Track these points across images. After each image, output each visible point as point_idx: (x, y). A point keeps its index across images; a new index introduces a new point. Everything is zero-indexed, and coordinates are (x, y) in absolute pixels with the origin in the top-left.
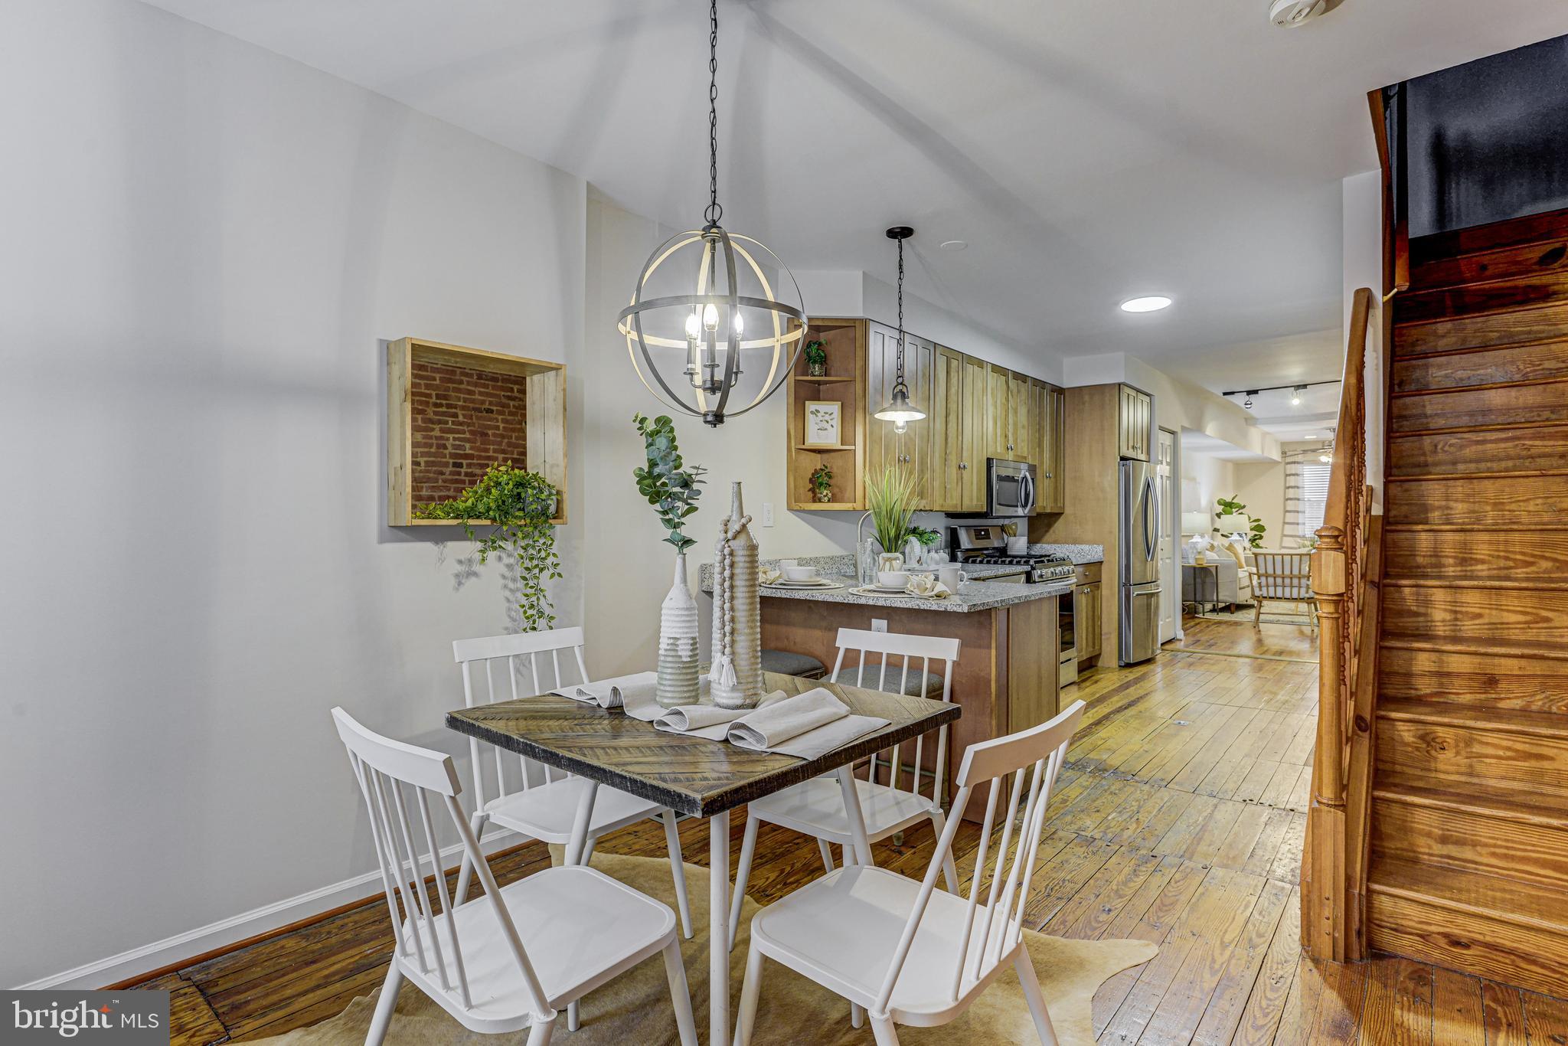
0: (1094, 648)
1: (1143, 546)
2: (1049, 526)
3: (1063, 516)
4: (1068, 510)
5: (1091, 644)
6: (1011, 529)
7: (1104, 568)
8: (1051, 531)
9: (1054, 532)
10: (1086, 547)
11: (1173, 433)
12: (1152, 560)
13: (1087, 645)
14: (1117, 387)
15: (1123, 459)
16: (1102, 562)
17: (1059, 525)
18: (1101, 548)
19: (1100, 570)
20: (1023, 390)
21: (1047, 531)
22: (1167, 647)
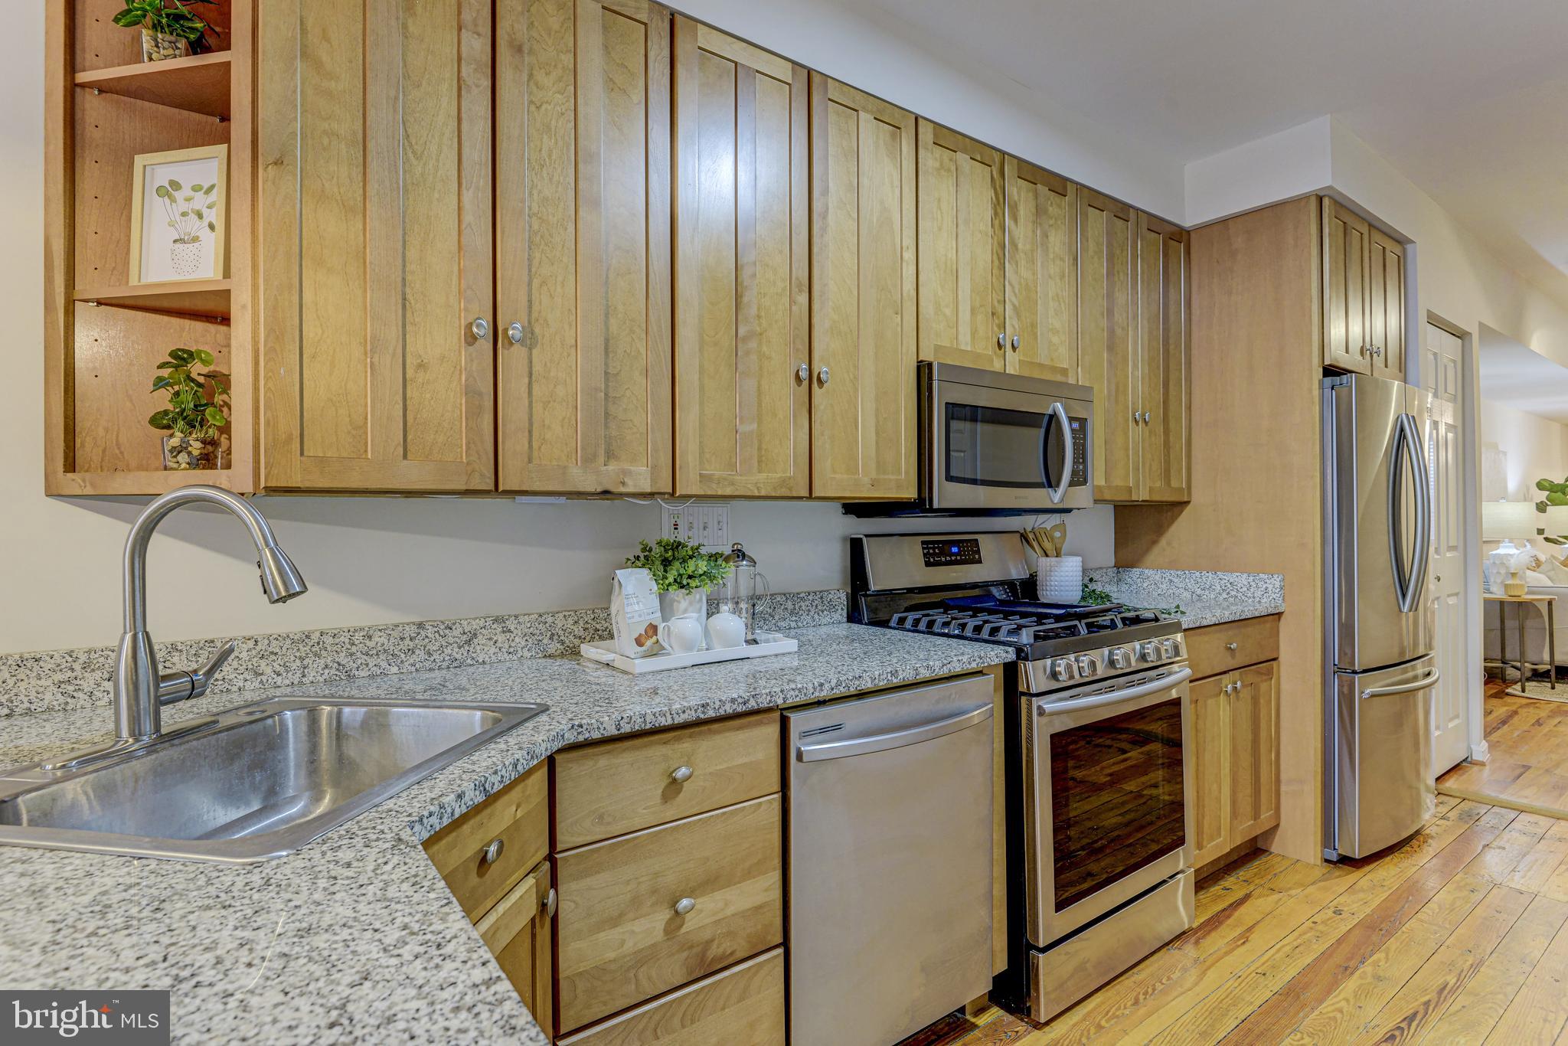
0: (1256, 816)
1: (1387, 577)
2: (1160, 530)
3: (1188, 510)
4: (1198, 497)
5: (1246, 807)
6: (1051, 539)
7: (1285, 627)
8: (1163, 542)
9: (1169, 544)
10: (1242, 580)
11: (1460, 335)
12: (1414, 608)
13: (1234, 814)
14: (1313, 204)
15: (1330, 371)
16: (1279, 614)
17: (1181, 529)
18: (1276, 581)
19: (1276, 634)
20: (1052, 210)
21: (1154, 542)
22: (1451, 784)
